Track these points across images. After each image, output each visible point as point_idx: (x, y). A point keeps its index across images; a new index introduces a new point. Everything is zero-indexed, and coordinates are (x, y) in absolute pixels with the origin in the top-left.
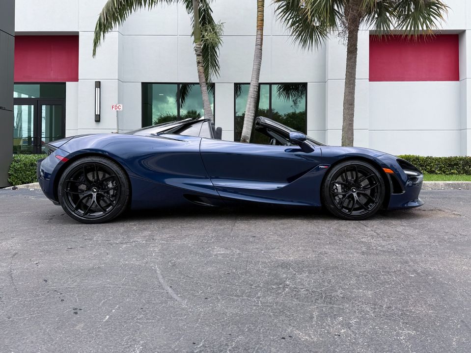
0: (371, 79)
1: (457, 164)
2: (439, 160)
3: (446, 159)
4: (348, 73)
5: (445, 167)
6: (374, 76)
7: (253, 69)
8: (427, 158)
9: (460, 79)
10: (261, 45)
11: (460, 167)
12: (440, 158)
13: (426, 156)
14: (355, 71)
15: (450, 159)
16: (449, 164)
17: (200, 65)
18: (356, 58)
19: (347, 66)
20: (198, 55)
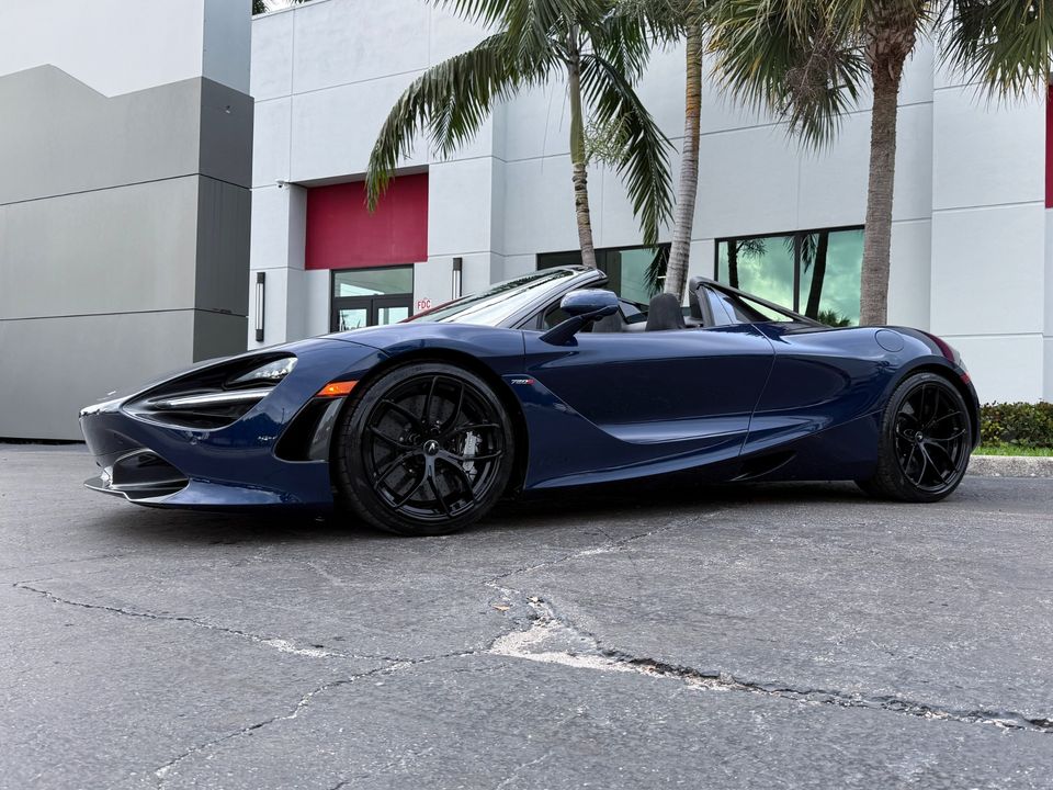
10: (695, 150)
17: (580, 207)
18: (893, 156)
20: (577, 188)
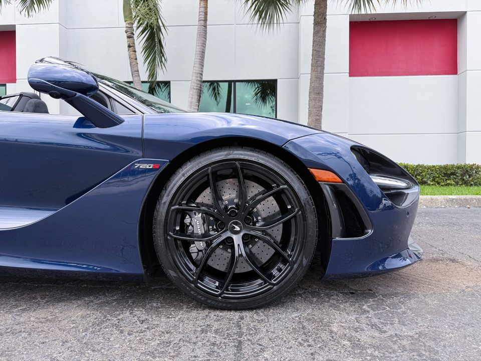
0: (352, 73)
1: (453, 174)
2: (432, 169)
3: (441, 167)
4: (315, 52)
5: (439, 177)
6: (356, 70)
7: (196, 51)
8: (417, 166)
9: (459, 72)
10: (205, 20)
11: (457, 176)
12: (434, 166)
13: (416, 164)
14: (324, 49)
15: (446, 168)
16: (444, 174)
17: (131, 48)
18: (324, 31)
19: (313, 42)
20: (129, 37)
